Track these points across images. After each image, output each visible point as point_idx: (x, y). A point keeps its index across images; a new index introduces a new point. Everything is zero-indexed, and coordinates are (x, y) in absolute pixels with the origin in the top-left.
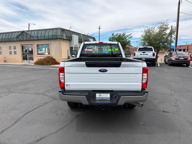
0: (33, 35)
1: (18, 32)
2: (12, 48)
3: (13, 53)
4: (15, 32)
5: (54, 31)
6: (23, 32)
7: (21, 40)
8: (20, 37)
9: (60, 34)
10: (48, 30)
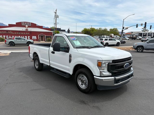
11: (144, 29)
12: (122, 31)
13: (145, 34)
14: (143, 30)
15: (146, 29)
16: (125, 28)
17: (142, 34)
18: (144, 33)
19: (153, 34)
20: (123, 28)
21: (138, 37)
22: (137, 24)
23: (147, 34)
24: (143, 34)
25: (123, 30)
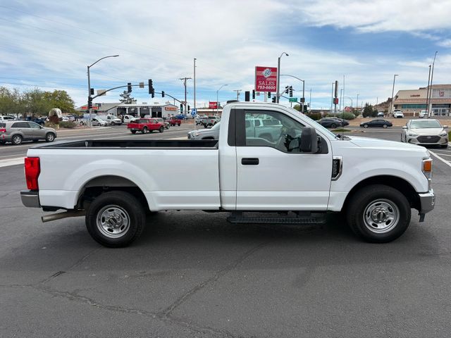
11: (125, 98)
12: (90, 99)
13: (133, 110)
14: (123, 99)
15: (130, 97)
16: (96, 93)
17: (125, 109)
18: (130, 108)
19: (151, 110)
20: (92, 91)
21: (127, 118)
22: (129, 84)
23: (139, 109)
24: (127, 110)
25: (92, 96)
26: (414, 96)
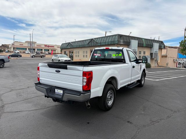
0: (98, 41)
1: (89, 40)
2: (85, 52)
3: (85, 56)
4: (87, 40)
5: (114, 37)
6: (92, 39)
7: (90, 46)
8: (90, 44)
9: (117, 40)
10: (109, 37)
26: (21, 45)
